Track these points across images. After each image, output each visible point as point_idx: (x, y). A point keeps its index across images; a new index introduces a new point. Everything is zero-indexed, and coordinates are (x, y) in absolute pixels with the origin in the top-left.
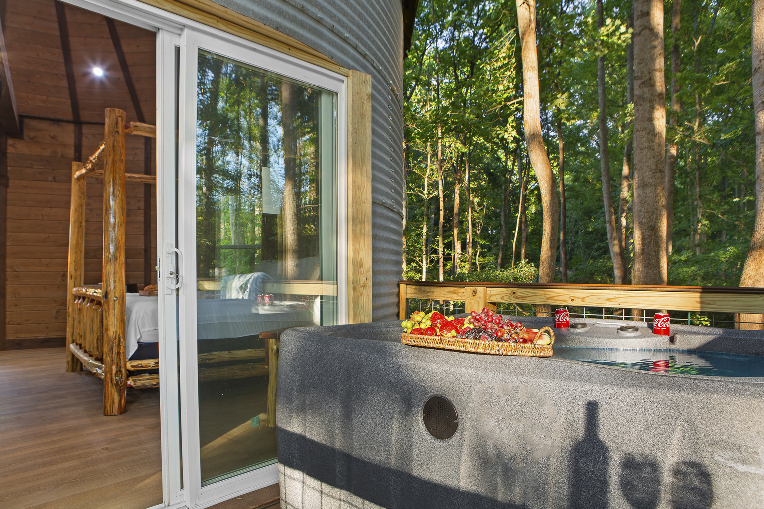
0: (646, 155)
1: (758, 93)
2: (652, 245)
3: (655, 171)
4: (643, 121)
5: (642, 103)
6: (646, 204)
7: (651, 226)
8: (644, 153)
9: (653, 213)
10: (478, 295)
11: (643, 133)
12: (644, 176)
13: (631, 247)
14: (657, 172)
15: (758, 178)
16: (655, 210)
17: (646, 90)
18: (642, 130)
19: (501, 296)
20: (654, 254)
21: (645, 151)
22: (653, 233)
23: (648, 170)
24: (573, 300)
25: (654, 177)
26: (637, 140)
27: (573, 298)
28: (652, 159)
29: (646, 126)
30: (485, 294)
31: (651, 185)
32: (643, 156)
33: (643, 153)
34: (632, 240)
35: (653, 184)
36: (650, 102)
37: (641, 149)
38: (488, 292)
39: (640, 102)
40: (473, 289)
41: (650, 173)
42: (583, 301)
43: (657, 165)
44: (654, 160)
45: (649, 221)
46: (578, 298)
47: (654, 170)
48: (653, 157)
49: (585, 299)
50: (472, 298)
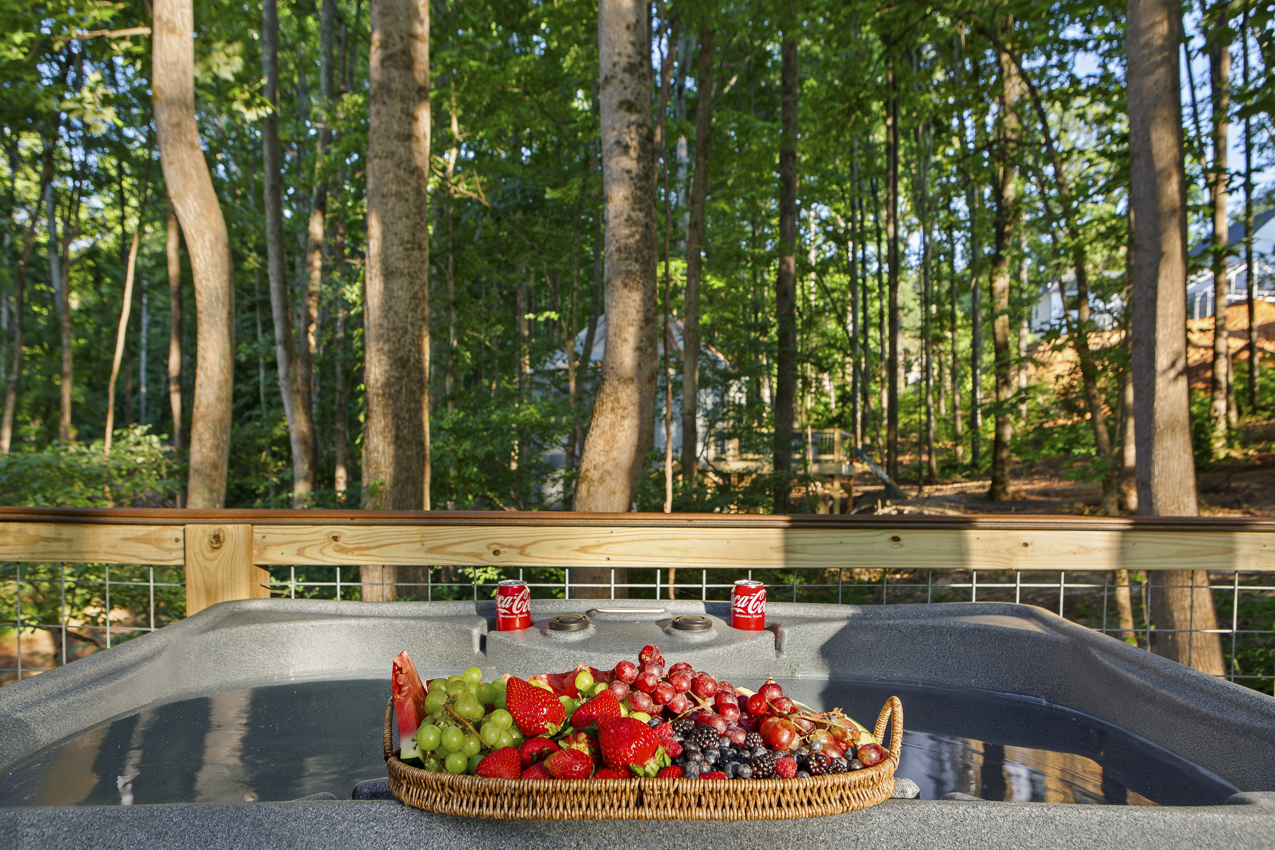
0: (393, 209)
1: (609, 123)
2: (403, 397)
3: (409, 246)
4: (388, 138)
5: (386, 99)
6: (392, 313)
7: (401, 358)
8: (390, 205)
9: (406, 332)
10: (227, 547)
11: (389, 164)
12: (389, 252)
13: (361, 400)
14: (413, 249)
15: (609, 281)
16: (409, 327)
17: (395, 73)
18: (387, 157)
19: (297, 546)
20: (407, 416)
21: (392, 201)
22: (405, 374)
23: (396, 242)
24: (496, 553)
25: (408, 257)
26: (374, 176)
27: (496, 547)
28: (404, 220)
29: (394, 149)
30: (250, 541)
31: (402, 274)
32: (387, 212)
33: (387, 204)
34: (362, 387)
35: (406, 271)
36: (403, 100)
37: (384, 196)
38: (257, 537)
39: (382, 96)
40: (212, 529)
41: (400, 249)
42: (522, 553)
43: (413, 235)
44: (409, 223)
45: (398, 349)
46: (510, 547)
47: (408, 242)
48: (407, 217)
49: (528, 550)
50: (210, 555)
